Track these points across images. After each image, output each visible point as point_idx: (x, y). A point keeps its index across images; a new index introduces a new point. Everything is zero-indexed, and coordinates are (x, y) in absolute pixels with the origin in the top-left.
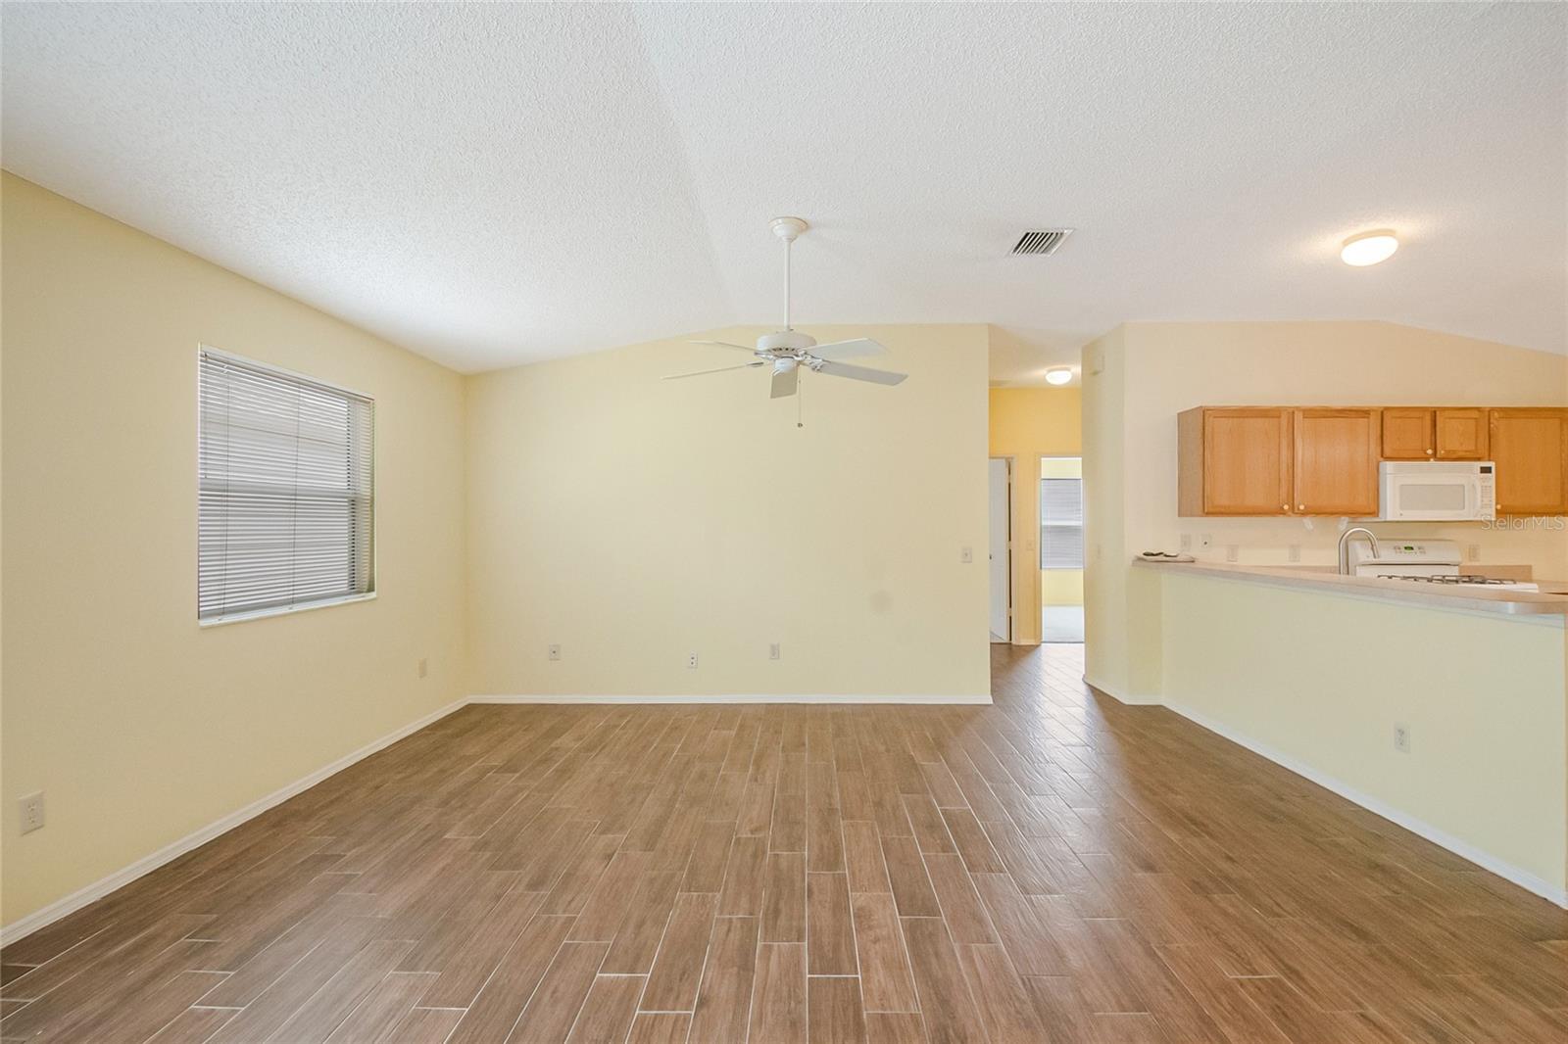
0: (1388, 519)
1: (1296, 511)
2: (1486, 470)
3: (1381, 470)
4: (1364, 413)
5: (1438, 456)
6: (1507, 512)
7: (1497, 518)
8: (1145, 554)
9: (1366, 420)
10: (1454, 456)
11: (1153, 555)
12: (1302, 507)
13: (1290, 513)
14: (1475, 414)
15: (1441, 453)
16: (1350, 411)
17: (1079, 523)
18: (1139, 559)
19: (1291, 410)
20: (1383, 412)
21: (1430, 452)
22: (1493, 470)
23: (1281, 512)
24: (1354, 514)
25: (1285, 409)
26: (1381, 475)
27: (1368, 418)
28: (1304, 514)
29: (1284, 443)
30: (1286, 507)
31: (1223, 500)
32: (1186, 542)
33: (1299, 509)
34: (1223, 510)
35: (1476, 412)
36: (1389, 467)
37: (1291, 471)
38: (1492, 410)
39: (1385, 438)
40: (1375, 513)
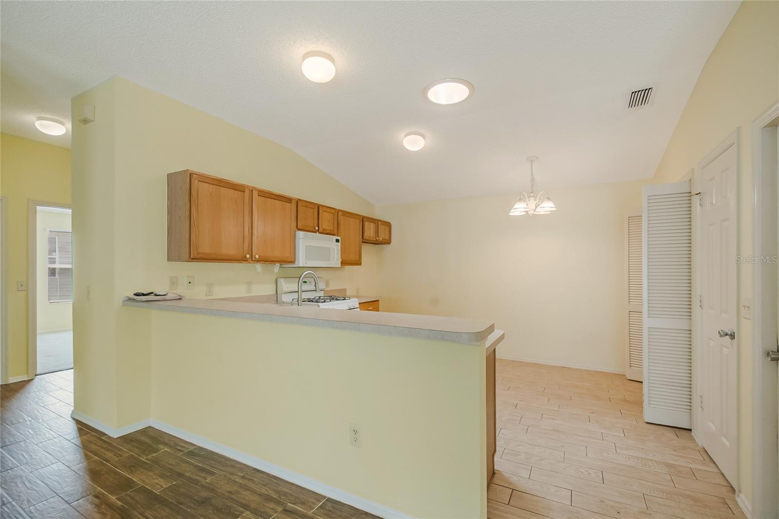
0: (300, 266)
1: (253, 259)
2: (337, 241)
3: (297, 237)
4: (289, 200)
5: (320, 231)
6: (343, 263)
7: (341, 265)
8: (136, 295)
9: (289, 204)
10: (326, 232)
11: (144, 295)
12: (257, 257)
13: (250, 260)
14: (333, 211)
15: (321, 230)
16: (283, 197)
17: (70, 266)
18: (130, 299)
19: (251, 189)
20: (298, 201)
21: (317, 228)
22: (340, 241)
23: (243, 260)
24: (282, 262)
25: (248, 187)
26: (296, 239)
27: (291, 203)
28: (258, 261)
29: (247, 212)
30: (248, 256)
31: (205, 248)
32: (174, 282)
33: (255, 258)
34: (205, 256)
35: (334, 211)
36: (300, 234)
37: (250, 231)
38: (339, 210)
39: (298, 217)
40: (293, 262)
